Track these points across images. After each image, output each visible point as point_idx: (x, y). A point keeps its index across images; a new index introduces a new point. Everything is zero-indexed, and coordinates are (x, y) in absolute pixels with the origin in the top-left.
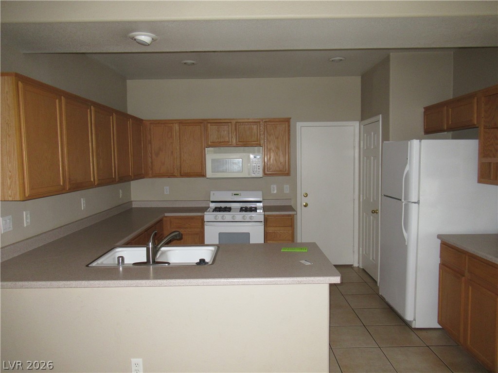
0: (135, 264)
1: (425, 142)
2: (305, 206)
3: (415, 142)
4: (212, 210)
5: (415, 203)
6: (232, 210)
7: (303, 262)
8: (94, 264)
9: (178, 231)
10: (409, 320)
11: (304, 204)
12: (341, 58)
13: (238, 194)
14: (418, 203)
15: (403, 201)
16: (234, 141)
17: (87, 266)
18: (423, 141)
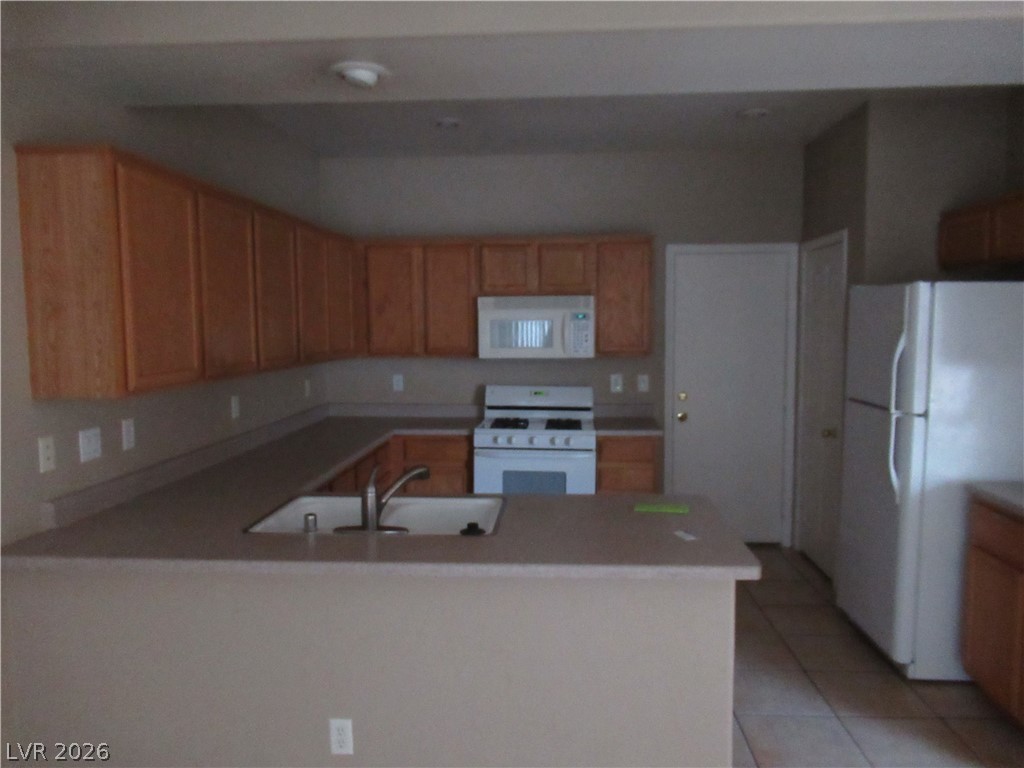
0: (339, 530)
1: (942, 287)
2: (683, 419)
3: (923, 287)
4: (489, 424)
5: (920, 415)
6: (530, 426)
7: (680, 534)
8: (258, 528)
9: (424, 466)
10: (902, 662)
11: (680, 415)
12: (764, 110)
13: (540, 393)
14: (925, 415)
15: (893, 410)
16: (535, 283)
17: (245, 531)
18: (938, 285)
